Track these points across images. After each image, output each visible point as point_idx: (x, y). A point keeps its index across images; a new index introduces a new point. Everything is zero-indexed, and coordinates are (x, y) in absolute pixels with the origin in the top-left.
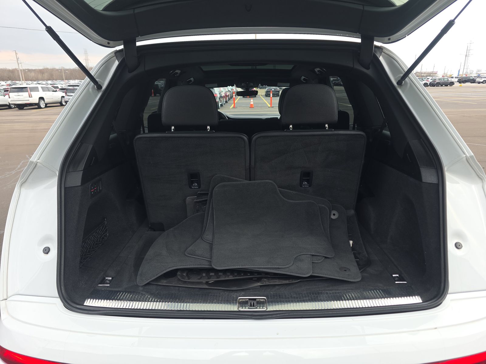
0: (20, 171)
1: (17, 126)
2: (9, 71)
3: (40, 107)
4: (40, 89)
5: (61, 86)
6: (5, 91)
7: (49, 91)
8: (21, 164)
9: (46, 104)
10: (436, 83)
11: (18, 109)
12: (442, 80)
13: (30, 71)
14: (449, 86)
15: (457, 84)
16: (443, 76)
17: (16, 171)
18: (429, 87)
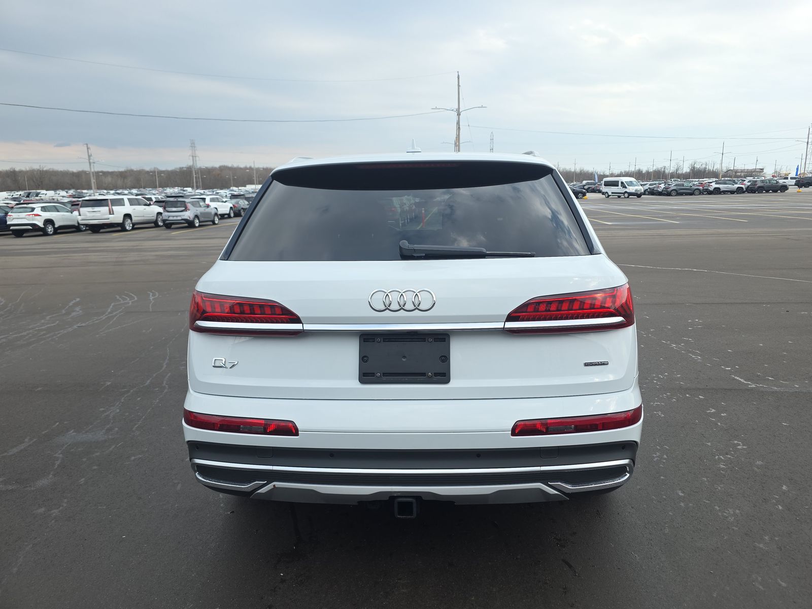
0: (112, 316)
1: (93, 257)
2: (73, 174)
3: (124, 229)
4: (127, 202)
5: (155, 198)
6: (72, 205)
7: (139, 204)
8: (111, 307)
9: (134, 224)
10: (756, 187)
11: (90, 232)
12: (766, 183)
13: (105, 174)
14: (779, 191)
15: (793, 189)
16: (773, 176)
17: (106, 315)
18: (746, 195)
